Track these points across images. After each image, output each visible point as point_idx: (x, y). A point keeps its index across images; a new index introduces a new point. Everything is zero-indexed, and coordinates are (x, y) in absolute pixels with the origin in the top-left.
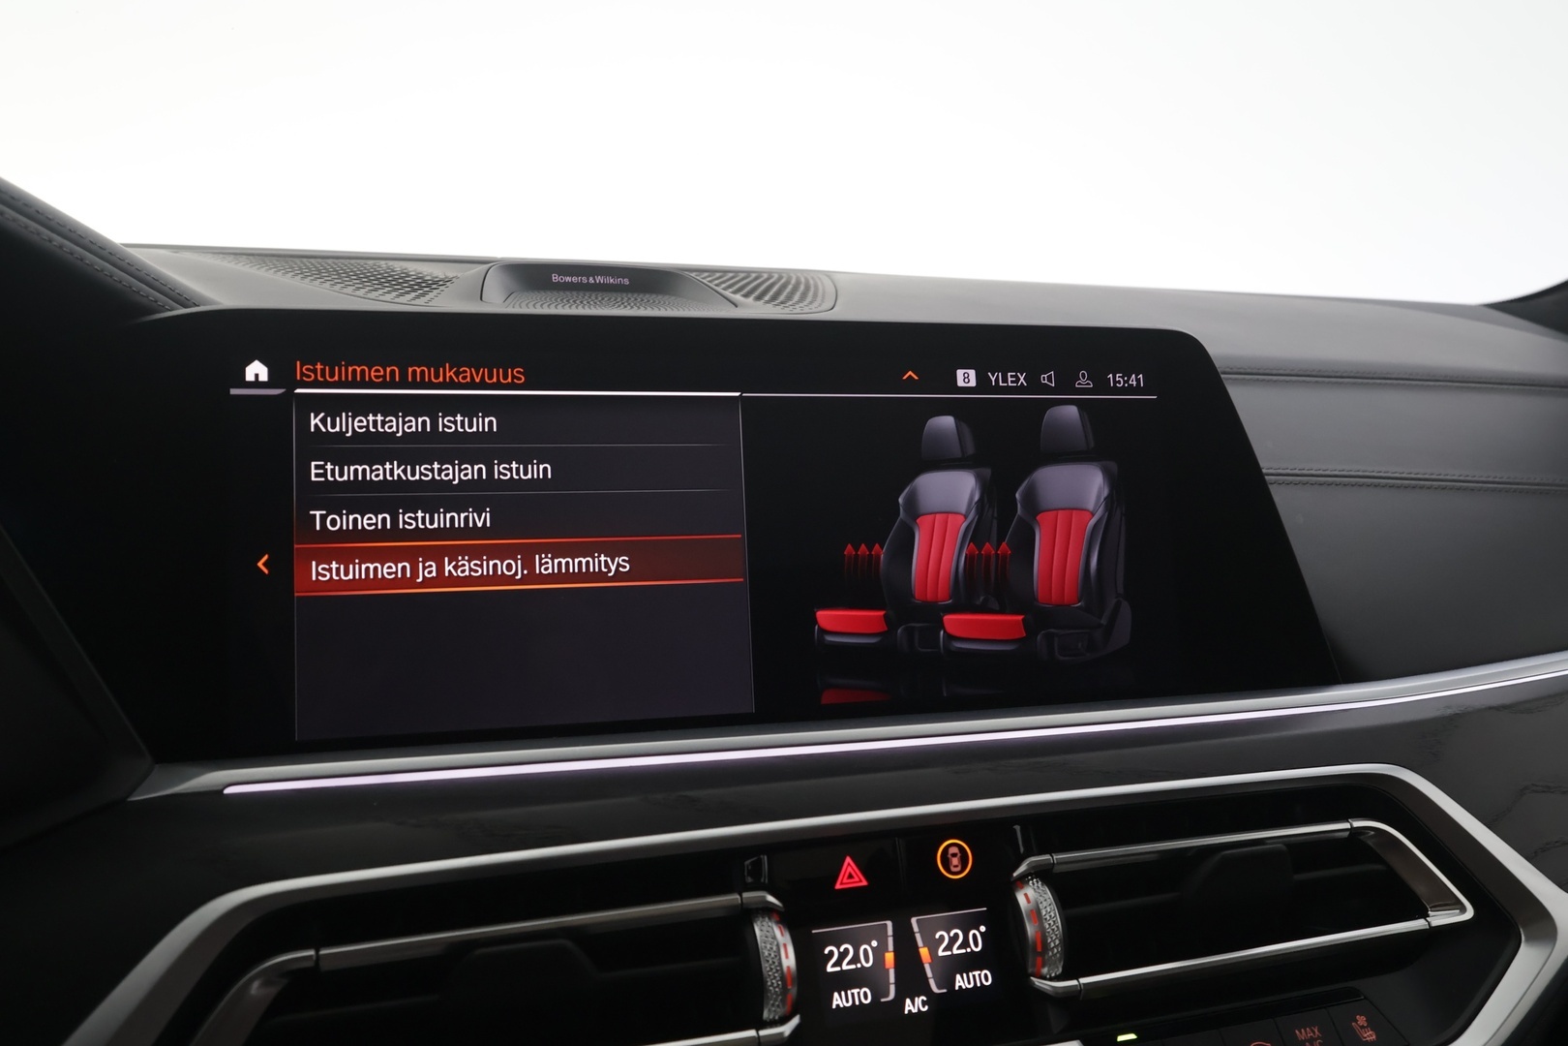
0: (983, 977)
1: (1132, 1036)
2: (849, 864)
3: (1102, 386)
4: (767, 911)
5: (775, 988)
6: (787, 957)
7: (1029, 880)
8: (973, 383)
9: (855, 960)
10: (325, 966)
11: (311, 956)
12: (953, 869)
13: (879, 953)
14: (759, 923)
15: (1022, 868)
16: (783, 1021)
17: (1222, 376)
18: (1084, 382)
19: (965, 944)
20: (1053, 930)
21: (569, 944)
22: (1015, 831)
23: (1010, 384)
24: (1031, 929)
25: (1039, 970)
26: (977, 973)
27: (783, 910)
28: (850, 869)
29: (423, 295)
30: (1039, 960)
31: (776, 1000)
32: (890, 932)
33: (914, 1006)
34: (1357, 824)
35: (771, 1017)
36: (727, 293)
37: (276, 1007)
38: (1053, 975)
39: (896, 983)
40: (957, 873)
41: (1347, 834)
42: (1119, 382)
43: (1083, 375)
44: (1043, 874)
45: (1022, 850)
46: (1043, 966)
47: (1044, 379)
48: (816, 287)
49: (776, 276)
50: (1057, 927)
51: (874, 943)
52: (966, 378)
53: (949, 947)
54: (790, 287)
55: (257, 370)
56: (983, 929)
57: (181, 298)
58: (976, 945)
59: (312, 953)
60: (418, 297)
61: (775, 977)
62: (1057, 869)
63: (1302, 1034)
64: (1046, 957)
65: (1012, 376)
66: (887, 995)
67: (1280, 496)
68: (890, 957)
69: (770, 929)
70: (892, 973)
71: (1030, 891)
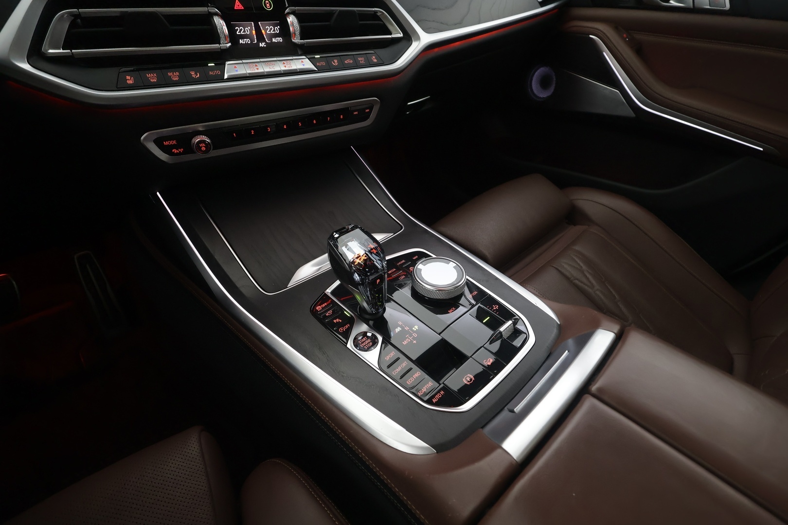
0: (280, 39)
1: (319, 56)
4: (216, 14)
5: (222, 36)
7: (290, 14)
9: (244, 31)
10: (82, 15)
13: (251, 30)
14: (214, 16)
15: (287, 11)
16: (226, 43)
20: (297, 28)
24: (291, 29)
26: (278, 38)
27: (221, 14)
28: (238, 3)
30: (294, 35)
31: (223, 38)
32: (253, 25)
33: (262, 45)
34: (376, 9)
35: (223, 42)
38: (297, 39)
39: (257, 39)
40: (269, 8)
41: (373, 12)
44: (293, 13)
45: (287, 6)
46: (295, 37)
51: (249, 28)
53: (270, 31)
56: (279, 27)
58: (277, 31)
59: (76, 10)
61: (222, 33)
62: (297, 12)
63: (360, 59)
64: (296, 34)
66: (255, 42)
68: (254, 32)
69: (218, 19)
70: (255, 36)
71: (290, 18)
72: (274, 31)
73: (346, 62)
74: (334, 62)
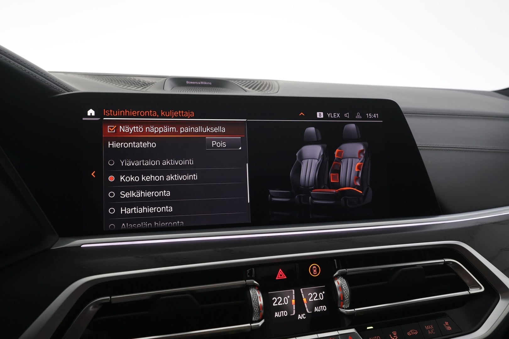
0: (324, 308)
1: (372, 327)
2: (280, 271)
3: (364, 118)
4: (254, 286)
5: (256, 310)
6: (260, 301)
7: (339, 277)
8: (322, 117)
9: (282, 302)
10: (113, 302)
11: (109, 299)
12: (314, 273)
13: (290, 300)
14: (251, 290)
15: (337, 273)
16: (259, 321)
17: (404, 114)
18: (358, 116)
20: (346, 293)
21: (190, 295)
22: (334, 261)
23: (334, 117)
24: (339, 293)
25: (342, 306)
26: (321, 307)
27: (259, 286)
28: (281, 273)
29: (145, 88)
30: (342, 302)
31: (257, 314)
32: (294, 293)
33: (301, 317)
34: (446, 260)
35: (255, 320)
36: (243, 87)
37: (98, 314)
38: (346, 308)
39: (295, 310)
40: (315, 274)
41: (443, 263)
42: (370, 116)
43: (358, 114)
44: (343, 275)
45: (337, 267)
46: (343, 305)
47: (345, 115)
48: (272, 85)
49: (259, 82)
50: (348, 292)
51: (289, 297)
52: (320, 115)
53: (313, 298)
54: (264, 85)
55: (91, 112)
56: (324, 292)
57: (67, 89)
58: (322, 298)
59: (109, 297)
60: (143, 89)
61: (256, 307)
62: (348, 274)
63: (427, 328)
64: (344, 302)
65: (335, 114)
66: (293, 313)
67: (423, 154)
68: (293, 301)
69: (255, 292)
70: (294, 306)
71: (339, 281)
72: (318, 297)
73: (409, 334)
74: (393, 336)
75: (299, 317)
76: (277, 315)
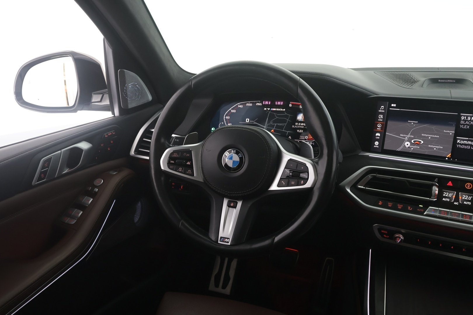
2: (450, 182)
4: (436, 185)
5: (433, 195)
6: (437, 192)
9: (448, 195)
10: (377, 177)
11: (376, 175)
13: (452, 196)
16: (434, 199)
19: (468, 198)
21: (406, 181)
26: (468, 202)
27: (438, 186)
29: (412, 85)
32: (455, 193)
35: (432, 198)
37: (371, 179)
39: (454, 200)
40: (468, 188)
51: (452, 194)
53: (465, 198)
56: (472, 197)
58: (470, 199)
61: (434, 193)
66: (452, 201)
68: (454, 196)
69: (435, 187)
70: (454, 198)
75: (455, 203)
76: (444, 199)
